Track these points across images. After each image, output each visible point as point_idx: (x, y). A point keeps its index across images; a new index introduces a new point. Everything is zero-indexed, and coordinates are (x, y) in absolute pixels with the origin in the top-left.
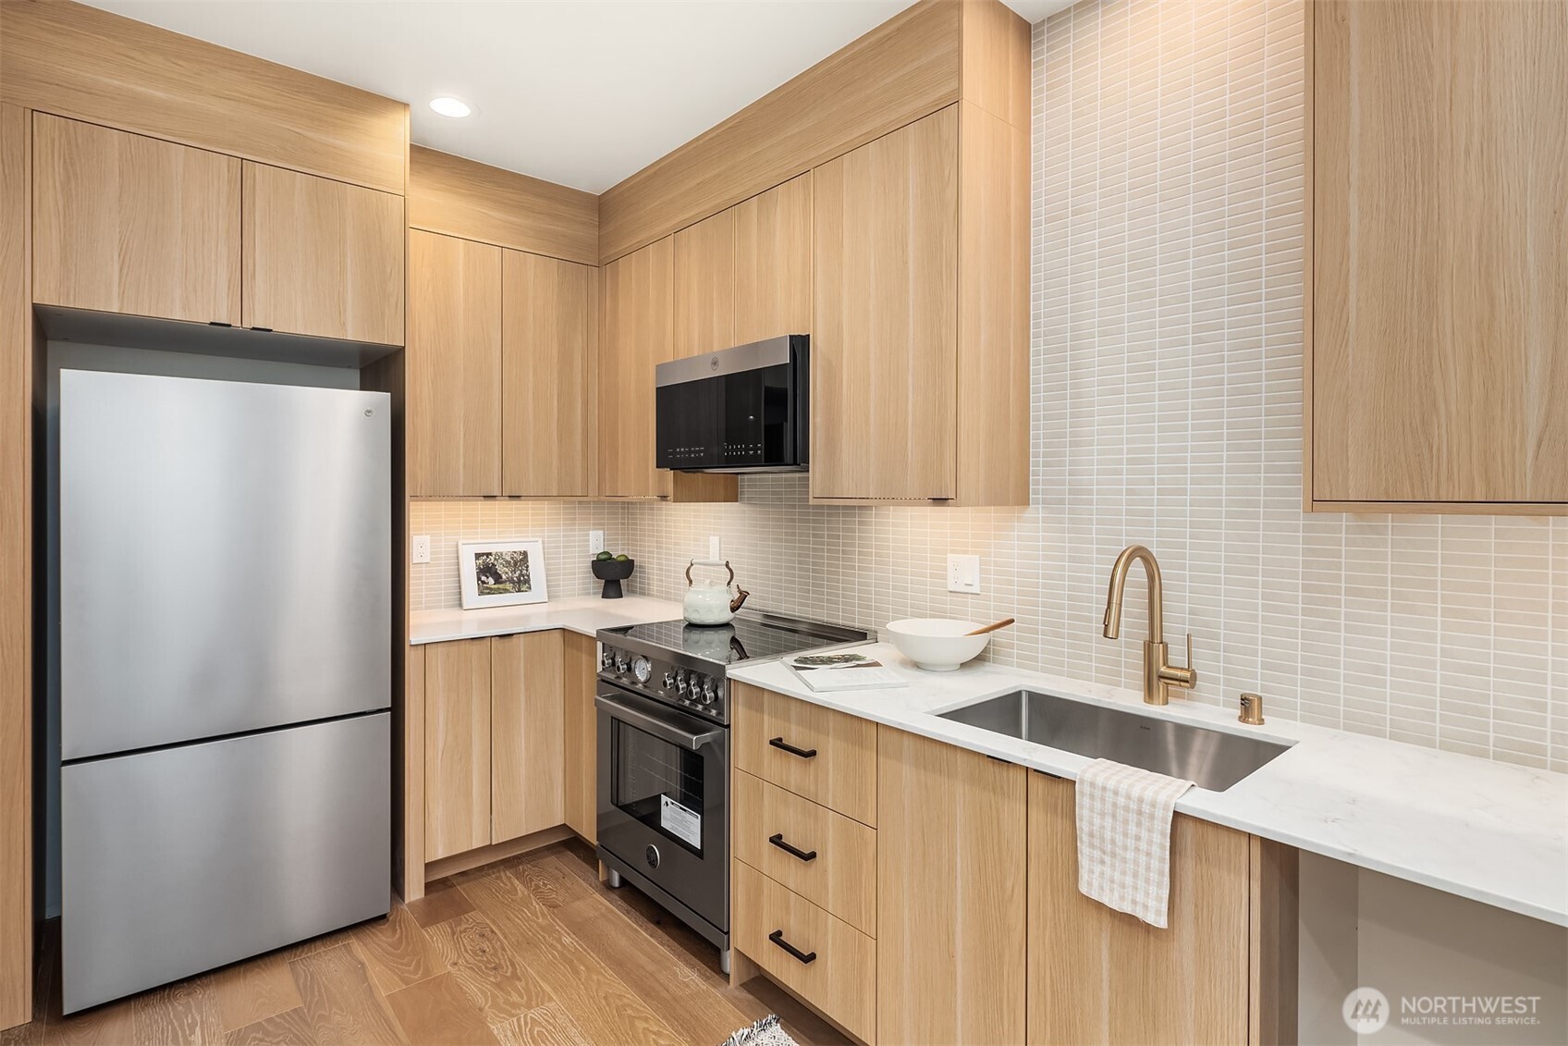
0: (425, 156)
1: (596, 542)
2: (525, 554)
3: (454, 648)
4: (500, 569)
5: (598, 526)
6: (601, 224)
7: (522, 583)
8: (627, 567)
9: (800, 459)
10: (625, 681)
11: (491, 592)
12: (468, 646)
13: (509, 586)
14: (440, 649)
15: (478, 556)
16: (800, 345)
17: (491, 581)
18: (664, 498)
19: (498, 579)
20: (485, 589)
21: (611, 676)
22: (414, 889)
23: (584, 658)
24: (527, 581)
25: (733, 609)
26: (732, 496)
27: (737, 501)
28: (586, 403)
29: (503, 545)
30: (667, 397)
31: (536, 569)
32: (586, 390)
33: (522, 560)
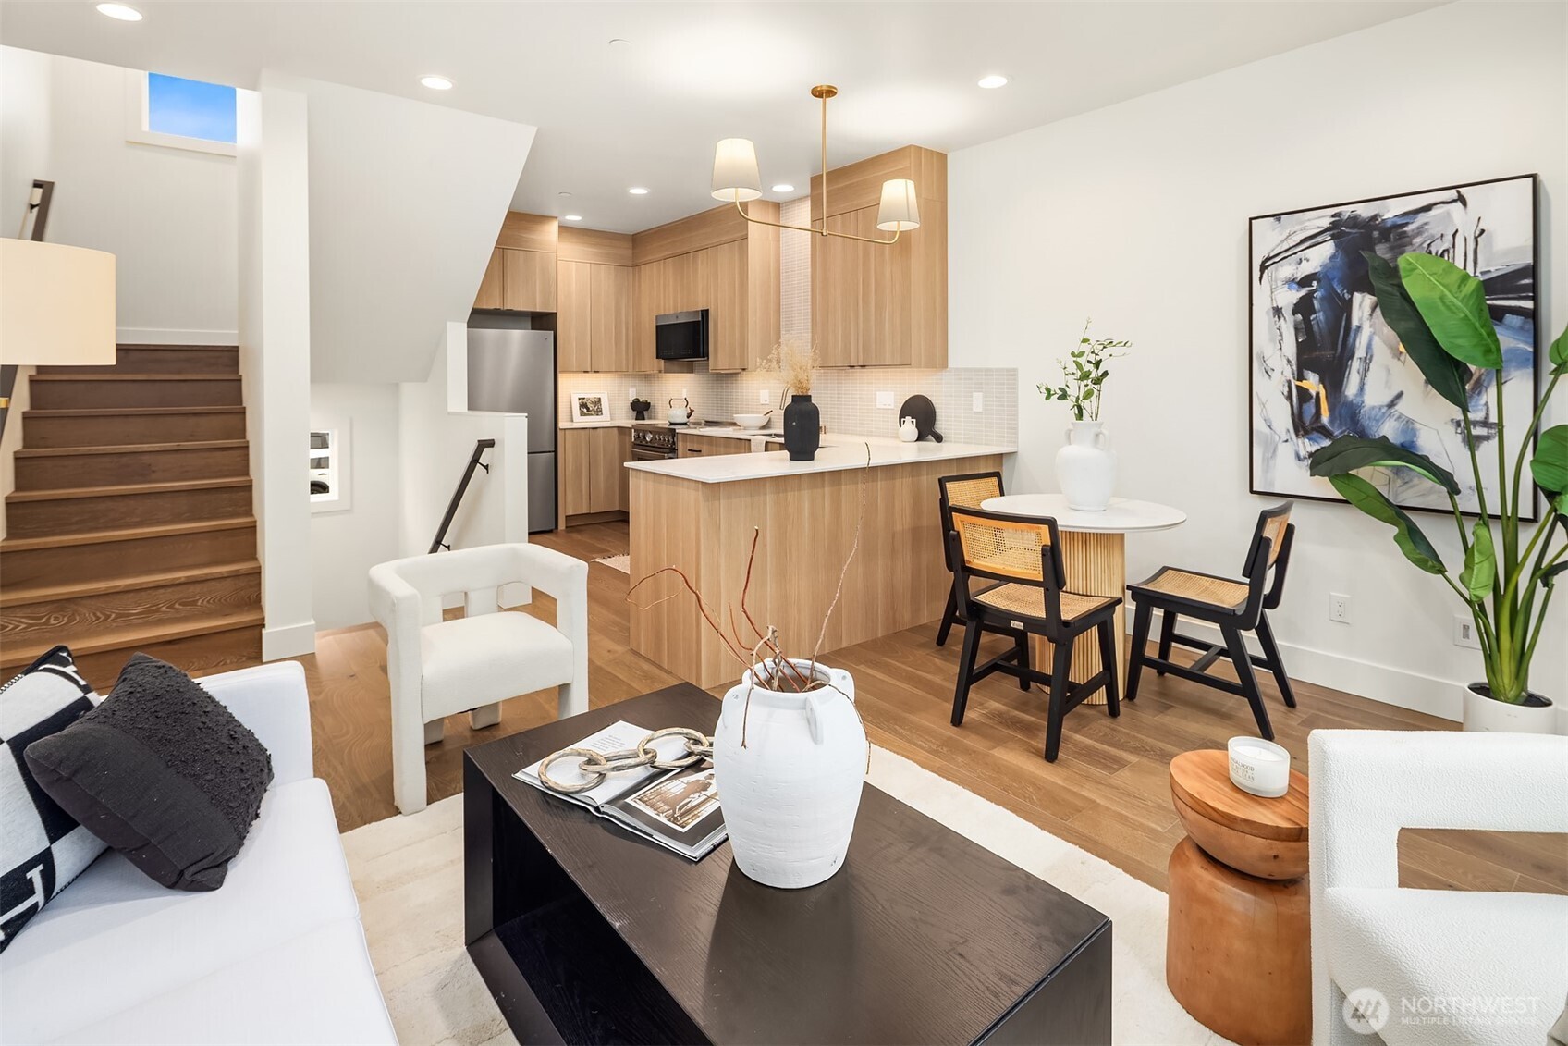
0: (565, 229)
1: (632, 394)
2: (600, 399)
3: (575, 431)
4: (589, 405)
5: (633, 386)
6: (634, 248)
7: (599, 412)
8: (647, 406)
9: (706, 355)
10: (644, 443)
11: (585, 415)
12: (580, 431)
13: (593, 413)
14: (570, 431)
15: (579, 399)
16: (705, 313)
17: (585, 410)
18: (660, 371)
19: (588, 409)
20: (582, 414)
21: (638, 442)
22: (562, 526)
23: (627, 438)
24: (601, 411)
25: (688, 417)
26: (691, 371)
27: (692, 372)
28: (627, 329)
29: (591, 395)
30: (661, 330)
31: (605, 406)
32: (627, 323)
33: (598, 402)
